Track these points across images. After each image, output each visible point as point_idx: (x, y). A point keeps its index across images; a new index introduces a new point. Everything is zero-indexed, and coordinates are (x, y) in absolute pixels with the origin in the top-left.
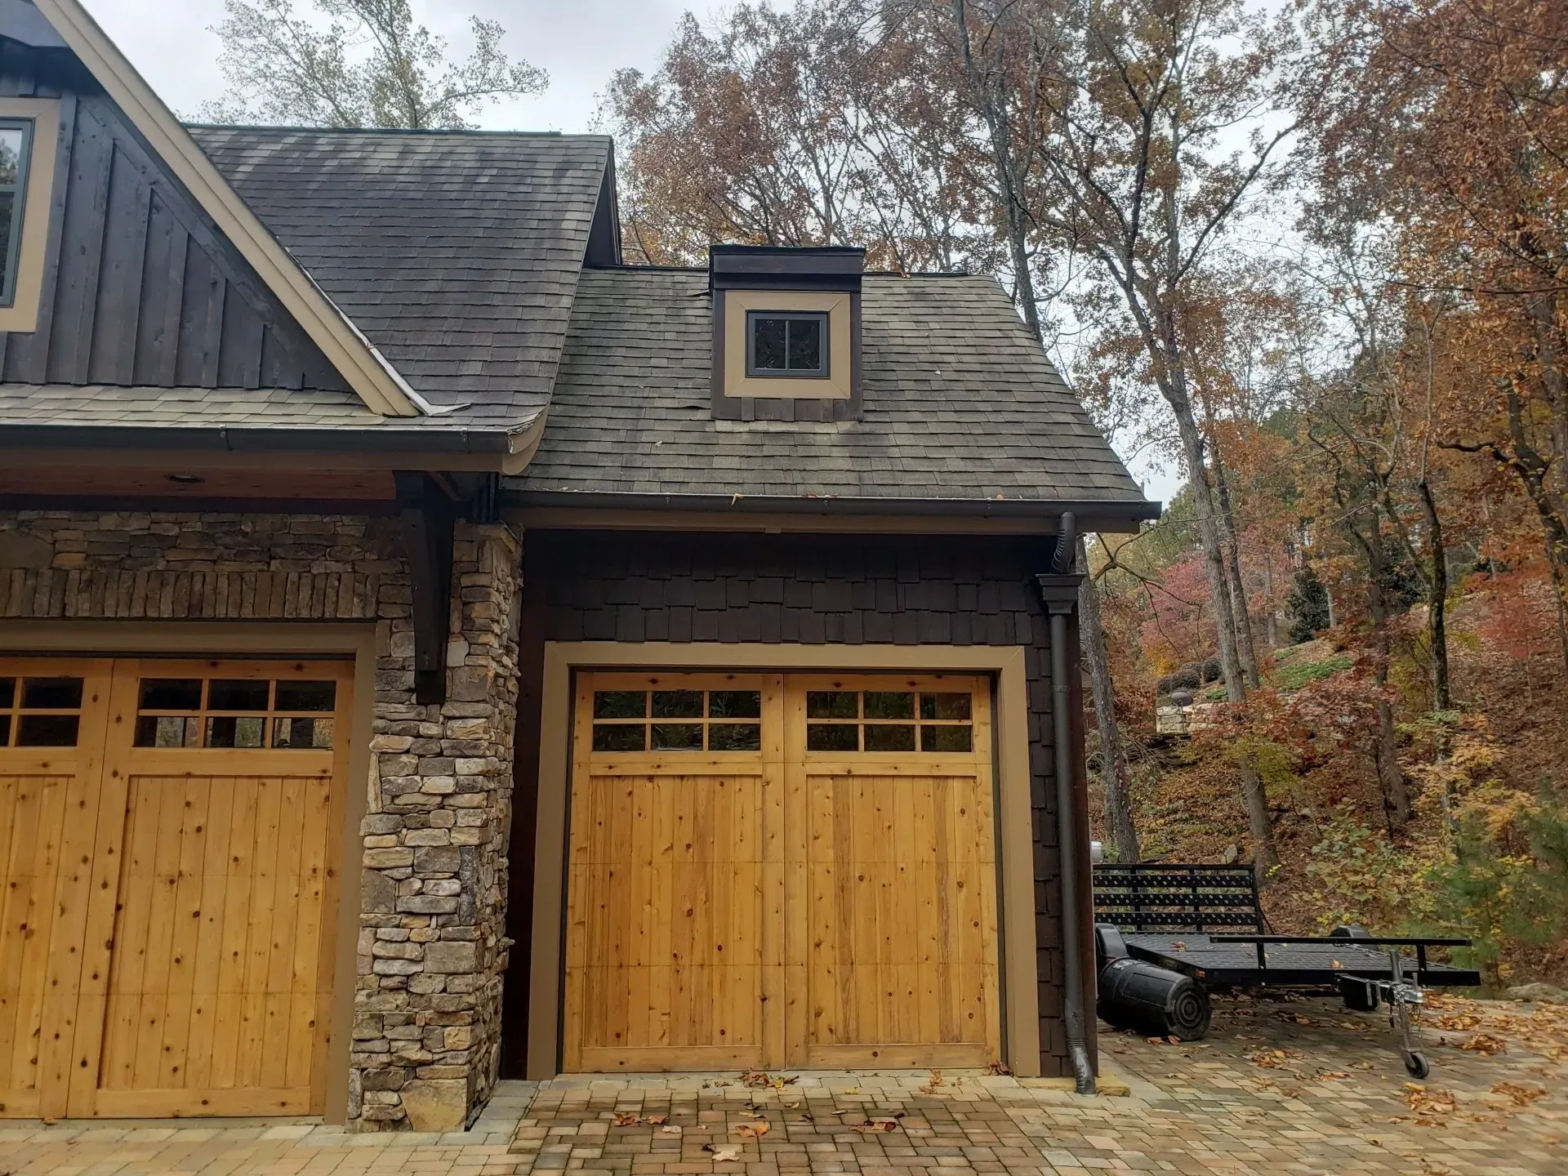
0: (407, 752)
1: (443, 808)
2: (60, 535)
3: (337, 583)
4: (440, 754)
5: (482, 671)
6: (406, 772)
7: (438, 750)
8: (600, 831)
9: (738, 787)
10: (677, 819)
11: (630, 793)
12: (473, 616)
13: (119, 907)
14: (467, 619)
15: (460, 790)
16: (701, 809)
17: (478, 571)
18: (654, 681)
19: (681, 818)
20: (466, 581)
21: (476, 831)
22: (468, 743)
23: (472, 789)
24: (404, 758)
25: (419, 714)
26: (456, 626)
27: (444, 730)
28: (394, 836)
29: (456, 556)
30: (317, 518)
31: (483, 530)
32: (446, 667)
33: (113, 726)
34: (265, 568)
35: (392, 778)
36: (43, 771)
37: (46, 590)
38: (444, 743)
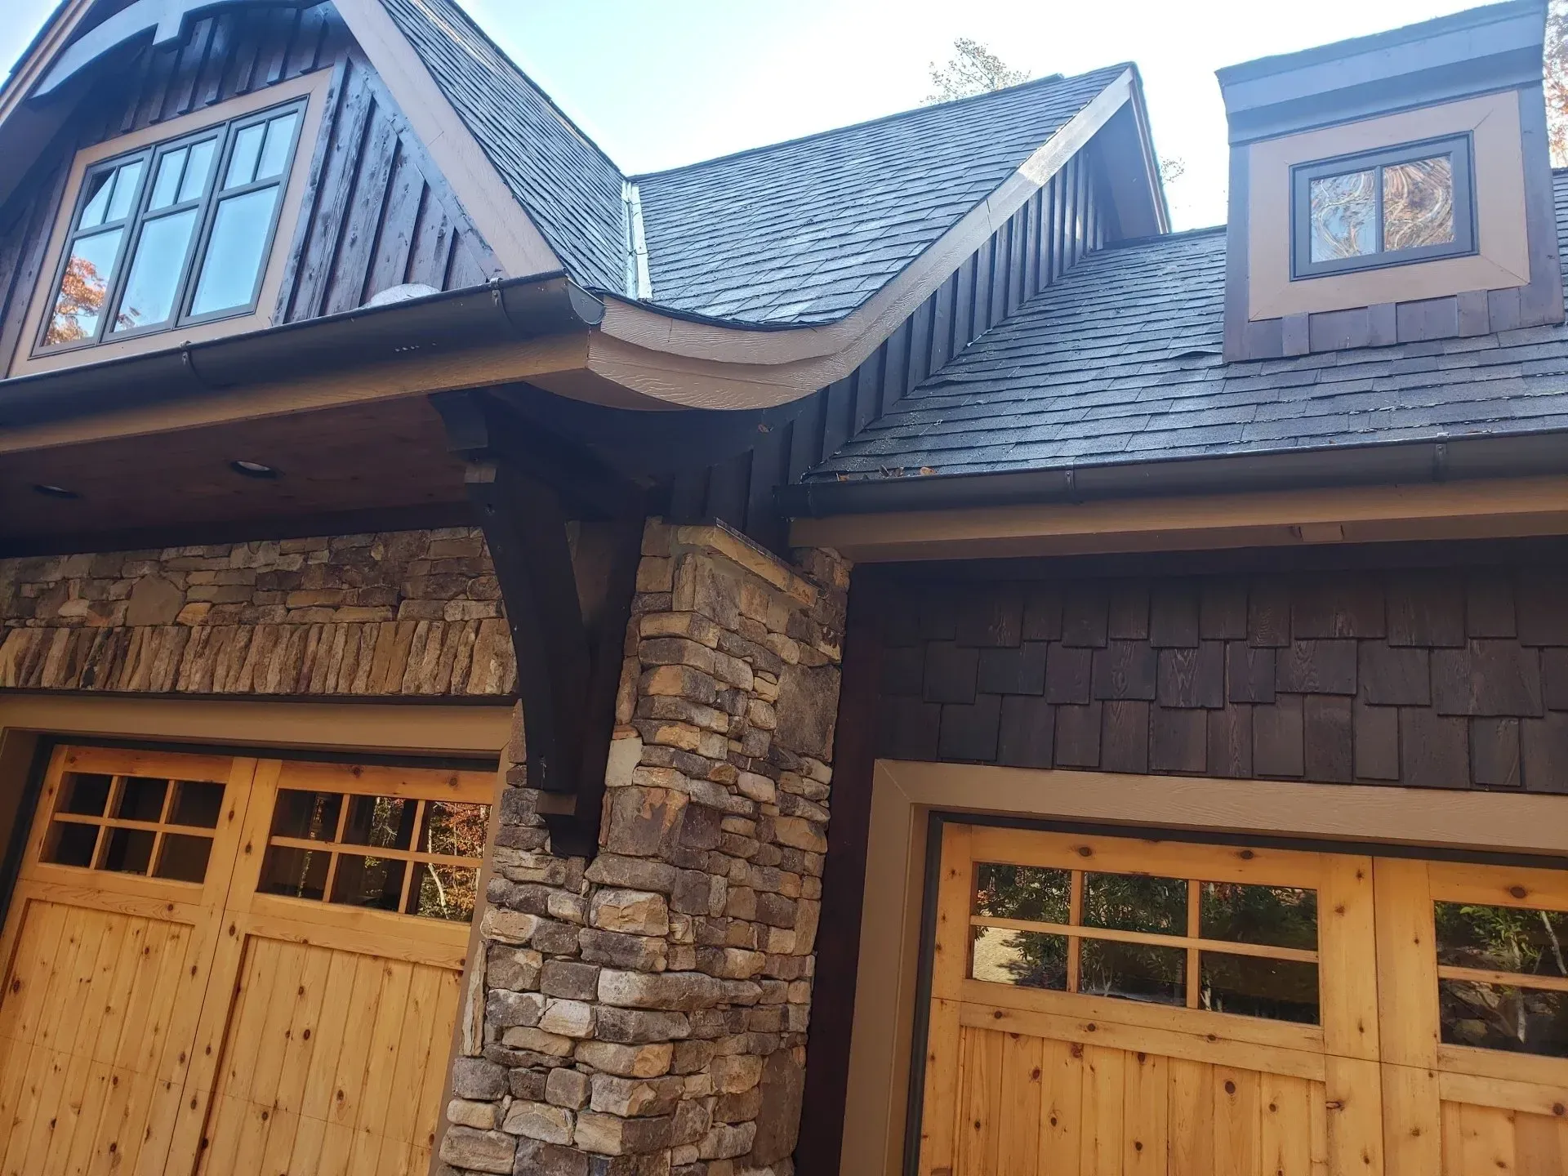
0: (527, 945)
1: (572, 1066)
2: (195, 578)
3: (473, 636)
4: (577, 956)
5: (656, 797)
6: (519, 985)
7: (573, 949)
8: (975, 1139)
9: (1267, 1100)
10: (1130, 1149)
11: (1036, 1073)
12: (652, 691)
13: (204, 1143)
14: (641, 697)
15: (601, 1033)
16: (1183, 1136)
17: (670, 610)
18: (1086, 852)
19: (1139, 1146)
20: (649, 627)
21: (617, 1126)
22: (620, 941)
23: (617, 1035)
24: (520, 957)
25: (554, 873)
26: (624, 710)
27: (585, 910)
28: (489, 1108)
29: (641, 582)
30: (463, 532)
31: (685, 536)
32: (605, 787)
33: (243, 856)
34: (390, 615)
35: (502, 992)
36: (165, 914)
37: (167, 653)
38: (584, 936)
